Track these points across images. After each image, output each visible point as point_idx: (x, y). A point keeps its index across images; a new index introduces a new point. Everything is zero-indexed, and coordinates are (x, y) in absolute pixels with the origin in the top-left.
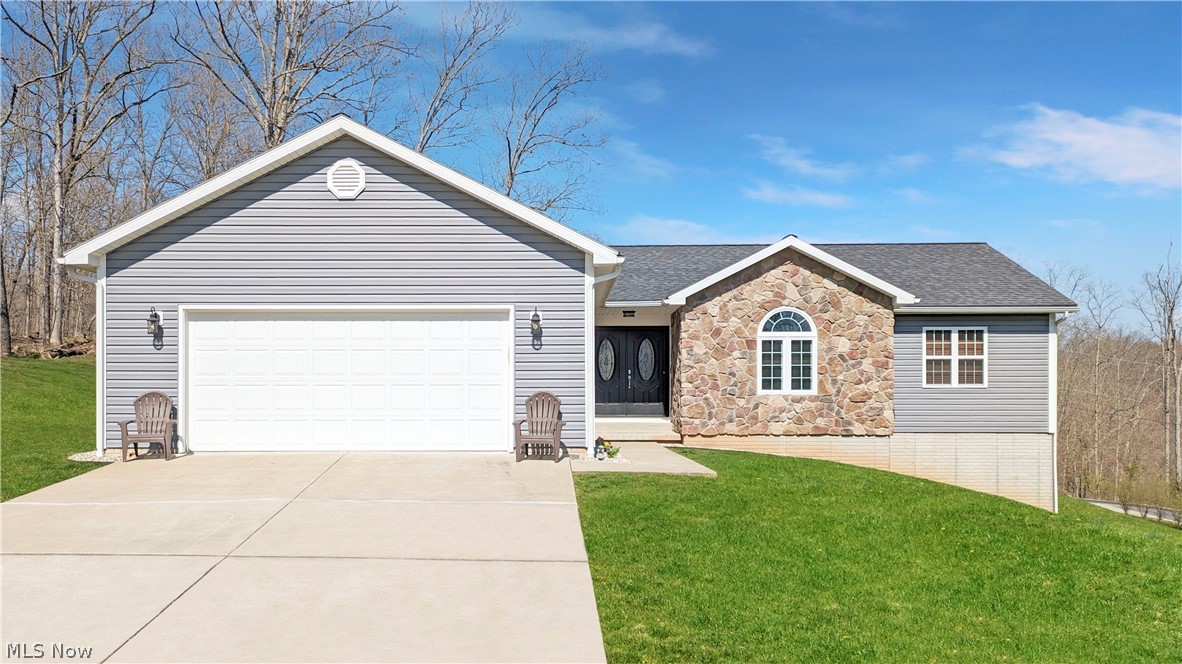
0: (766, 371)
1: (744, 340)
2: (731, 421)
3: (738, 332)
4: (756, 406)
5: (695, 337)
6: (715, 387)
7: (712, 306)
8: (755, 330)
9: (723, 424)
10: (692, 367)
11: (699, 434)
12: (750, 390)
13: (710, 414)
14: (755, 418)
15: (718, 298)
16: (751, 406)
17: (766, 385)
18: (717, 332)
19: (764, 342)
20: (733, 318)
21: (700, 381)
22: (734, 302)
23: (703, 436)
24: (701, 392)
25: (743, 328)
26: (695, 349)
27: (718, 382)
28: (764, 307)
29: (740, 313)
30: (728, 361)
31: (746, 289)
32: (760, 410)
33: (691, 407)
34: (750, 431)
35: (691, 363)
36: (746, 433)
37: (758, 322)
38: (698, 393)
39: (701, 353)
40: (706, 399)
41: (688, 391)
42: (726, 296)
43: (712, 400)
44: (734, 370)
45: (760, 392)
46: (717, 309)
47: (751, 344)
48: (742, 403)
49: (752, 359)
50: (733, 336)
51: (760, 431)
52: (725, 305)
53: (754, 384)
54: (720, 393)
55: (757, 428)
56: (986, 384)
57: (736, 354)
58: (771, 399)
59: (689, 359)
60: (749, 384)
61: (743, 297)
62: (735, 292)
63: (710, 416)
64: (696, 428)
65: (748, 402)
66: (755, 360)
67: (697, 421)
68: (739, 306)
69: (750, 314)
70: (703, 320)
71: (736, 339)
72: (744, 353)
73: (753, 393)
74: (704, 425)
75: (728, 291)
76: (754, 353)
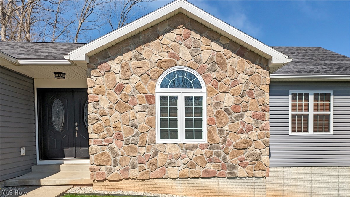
0: (163, 123)
1: (144, 96)
2: (134, 167)
3: (138, 88)
4: (156, 154)
5: (100, 93)
6: (119, 137)
7: (115, 64)
8: (153, 87)
9: (127, 170)
10: (98, 120)
11: (106, 179)
12: (150, 139)
13: (115, 162)
14: (155, 164)
15: (119, 58)
16: (151, 153)
17: (164, 135)
18: (120, 88)
19: (161, 98)
20: (134, 76)
21: (105, 132)
22: (134, 61)
23: (109, 181)
24: (106, 141)
25: (143, 85)
26: (101, 104)
27: (123, 133)
28: (161, 66)
29: (140, 72)
30: (130, 114)
31: (146, 50)
32: (158, 157)
33: (98, 156)
34: (151, 175)
35: (97, 116)
36: (147, 178)
37: (156, 79)
38: (103, 143)
39: (106, 106)
40: (111, 148)
41: (94, 141)
42: (127, 56)
43: (116, 149)
44: (136, 122)
45: (159, 141)
46: (119, 67)
47: (150, 99)
48: (142, 150)
49: (152, 113)
50: (134, 92)
51: (160, 175)
52: (126, 64)
53: (154, 135)
54: (124, 142)
55: (157, 172)
56: (332, 132)
57: (137, 108)
58: (168, 147)
59: (96, 113)
60: (149, 134)
61: (142, 57)
62: (134, 52)
63: (115, 163)
64: (103, 174)
65: (148, 150)
66: (154, 113)
67: (103, 168)
68: (139, 65)
69: (149, 72)
70: (107, 77)
71: (137, 95)
72: (144, 107)
73: (153, 142)
74: (110, 171)
75: (128, 51)
76: (153, 107)
